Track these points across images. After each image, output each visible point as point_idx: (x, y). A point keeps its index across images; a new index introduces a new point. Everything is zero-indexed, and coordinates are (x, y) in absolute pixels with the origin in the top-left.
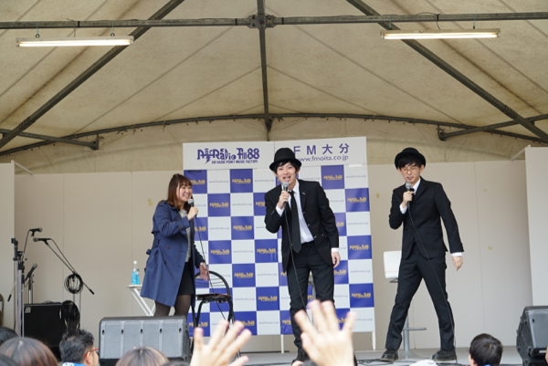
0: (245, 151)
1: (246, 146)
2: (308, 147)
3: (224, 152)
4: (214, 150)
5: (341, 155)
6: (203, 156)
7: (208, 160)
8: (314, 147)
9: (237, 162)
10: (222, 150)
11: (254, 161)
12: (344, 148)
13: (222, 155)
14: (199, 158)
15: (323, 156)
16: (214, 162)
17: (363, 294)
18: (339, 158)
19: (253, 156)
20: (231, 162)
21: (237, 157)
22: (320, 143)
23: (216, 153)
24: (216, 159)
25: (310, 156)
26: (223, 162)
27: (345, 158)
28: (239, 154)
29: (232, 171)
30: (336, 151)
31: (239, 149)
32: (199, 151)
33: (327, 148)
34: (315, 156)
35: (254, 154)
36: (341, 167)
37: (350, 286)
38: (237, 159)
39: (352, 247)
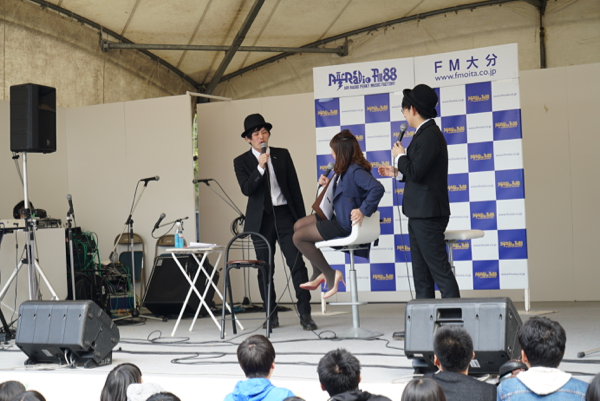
0: (381, 71)
1: (382, 65)
2: (451, 61)
3: (357, 75)
4: (347, 74)
5: (488, 69)
6: (335, 81)
7: (340, 86)
8: (458, 61)
9: (372, 85)
10: (355, 73)
11: (392, 84)
12: (492, 60)
13: (355, 79)
14: (330, 85)
15: (468, 71)
16: (346, 88)
17: (513, 243)
18: (486, 73)
19: (390, 77)
20: (366, 86)
21: (372, 79)
22: (463, 56)
23: (349, 77)
24: (349, 84)
25: (453, 73)
26: (357, 87)
27: (493, 73)
28: (374, 76)
29: (366, 97)
30: (482, 64)
31: (374, 70)
32: (331, 75)
33: (472, 61)
34: (459, 72)
35: (391, 75)
36: (488, 84)
37: (499, 232)
38: (372, 82)
39: (501, 184)
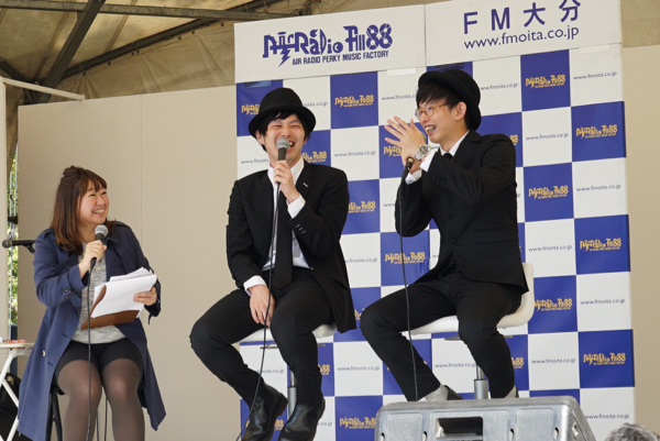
0: (362, 31)
1: (363, 19)
2: (494, 13)
3: (317, 38)
4: (298, 35)
5: (564, 26)
6: (275, 48)
7: (285, 58)
8: (507, 11)
9: (345, 57)
10: (313, 33)
11: (383, 54)
12: (570, 9)
13: (315, 46)
14: (266, 55)
15: (525, 31)
16: (297, 62)
17: (608, 356)
18: (559, 33)
19: (380, 42)
20: (334, 59)
21: (346, 45)
22: (518, 2)
23: (302, 40)
24: (301, 54)
25: (498, 33)
26: (317, 60)
27: (573, 33)
28: (350, 40)
29: (334, 79)
30: (553, 16)
31: (350, 29)
32: (267, 38)
33: (534, 11)
34: (509, 32)
35: (380, 38)
36: (564, 55)
37: (581, 335)
38: (345, 50)
39: (585, 244)
